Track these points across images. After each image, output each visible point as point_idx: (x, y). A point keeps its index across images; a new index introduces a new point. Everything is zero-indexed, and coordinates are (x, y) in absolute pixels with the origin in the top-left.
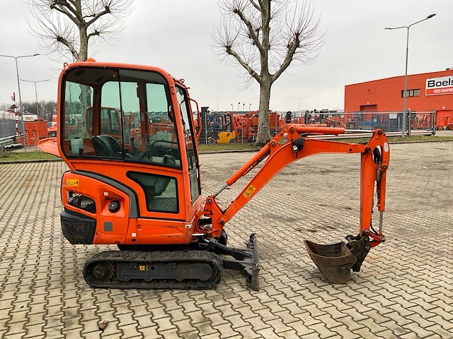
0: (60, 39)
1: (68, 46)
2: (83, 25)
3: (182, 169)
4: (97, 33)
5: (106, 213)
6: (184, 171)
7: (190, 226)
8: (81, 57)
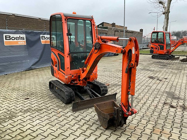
1: (163, 5)
5: (55, 67)
7: (66, 77)
8: (167, 9)
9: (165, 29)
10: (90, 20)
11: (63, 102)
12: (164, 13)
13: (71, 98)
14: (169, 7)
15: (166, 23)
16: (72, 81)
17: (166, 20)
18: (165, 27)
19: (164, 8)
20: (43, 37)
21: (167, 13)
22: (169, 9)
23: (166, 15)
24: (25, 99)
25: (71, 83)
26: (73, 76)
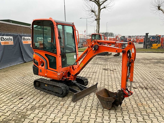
0: (92, 11)
1: (94, 13)
2: (99, 5)
3: (57, 54)
4: (105, 7)
5: (40, 66)
6: (57, 55)
7: (59, 74)
8: (98, 17)
9: (97, 32)
10: (72, 26)
11: (59, 96)
12: (96, 20)
13: (67, 91)
14: (99, 15)
15: (98, 27)
16: (63, 77)
17: (98, 25)
18: (97, 30)
19: (95, 15)
20: (2, 38)
21: (98, 20)
22: (99, 17)
23: (98, 21)
24: (20, 99)
25: (62, 79)
26: (63, 73)
